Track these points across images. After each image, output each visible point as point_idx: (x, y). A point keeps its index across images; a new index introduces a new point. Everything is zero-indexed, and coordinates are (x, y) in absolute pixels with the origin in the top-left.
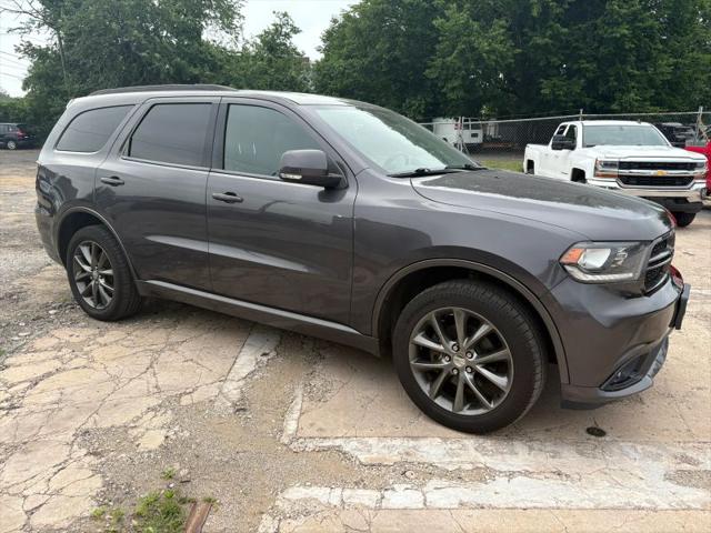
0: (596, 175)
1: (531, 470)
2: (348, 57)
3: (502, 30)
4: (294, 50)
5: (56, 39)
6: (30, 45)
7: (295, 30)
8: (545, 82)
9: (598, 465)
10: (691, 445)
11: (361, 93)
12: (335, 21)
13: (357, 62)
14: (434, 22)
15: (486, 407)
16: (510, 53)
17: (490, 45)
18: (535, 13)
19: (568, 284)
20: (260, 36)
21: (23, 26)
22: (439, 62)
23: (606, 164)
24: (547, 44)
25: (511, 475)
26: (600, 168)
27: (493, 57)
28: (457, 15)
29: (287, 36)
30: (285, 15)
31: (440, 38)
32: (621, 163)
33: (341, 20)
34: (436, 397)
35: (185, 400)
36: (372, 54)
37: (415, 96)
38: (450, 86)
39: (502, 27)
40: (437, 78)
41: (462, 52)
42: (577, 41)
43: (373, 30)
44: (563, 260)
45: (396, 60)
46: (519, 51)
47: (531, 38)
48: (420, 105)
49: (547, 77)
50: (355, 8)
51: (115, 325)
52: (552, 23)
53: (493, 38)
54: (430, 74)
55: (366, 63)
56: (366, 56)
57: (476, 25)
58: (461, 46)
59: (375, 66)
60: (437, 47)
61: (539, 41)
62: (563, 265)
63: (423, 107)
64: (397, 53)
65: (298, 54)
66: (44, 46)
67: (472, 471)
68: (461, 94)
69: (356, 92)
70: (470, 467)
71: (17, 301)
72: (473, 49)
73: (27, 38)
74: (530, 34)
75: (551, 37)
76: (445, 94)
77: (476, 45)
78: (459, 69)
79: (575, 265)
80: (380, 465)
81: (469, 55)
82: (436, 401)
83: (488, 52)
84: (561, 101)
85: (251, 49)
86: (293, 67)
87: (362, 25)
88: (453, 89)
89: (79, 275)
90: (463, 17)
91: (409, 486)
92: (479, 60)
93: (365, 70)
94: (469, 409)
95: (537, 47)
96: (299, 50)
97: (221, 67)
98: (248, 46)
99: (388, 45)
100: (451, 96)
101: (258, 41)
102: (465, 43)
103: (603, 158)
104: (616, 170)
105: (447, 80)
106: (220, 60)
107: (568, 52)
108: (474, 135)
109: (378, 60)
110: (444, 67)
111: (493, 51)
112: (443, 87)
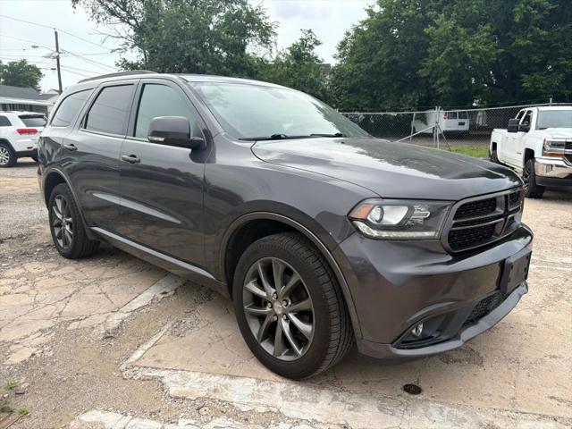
0: (544, 154)
1: (319, 420)
2: (357, 62)
3: (485, 34)
4: (316, 58)
5: (143, 57)
6: (126, 61)
7: (317, 43)
8: (527, 76)
9: (391, 423)
10: (505, 414)
11: (366, 90)
12: (348, 34)
13: (363, 66)
14: (425, 30)
15: (296, 354)
16: (493, 53)
17: (474, 46)
18: (517, 19)
19: (356, 239)
20: (290, 48)
21: (121, 47)
22: (429, 63)
23: (554, 144)
24: (528, 45)
25: (298, 422)
26: (548, 148)
27: (478, 56)
28: (445, 23)
29: (311, 47)
30: (310, 31)
31: (431, 43)
32: (567, 143)
33: (352, 33)
34: (262, 341)
35: (73, 326)
36: (376, 59)
37: (411, 91)
38: (438, 82)
39: (486, 31)
40: (429, 76)
41: (450, 54)
42: (556, 41)
43: (378, 38)
44: (353, 215)
45: (395, 62)
46: (501, 50)
47: (514, 40)
48: (414, 99)
49: (529, 73)
50: (364, 23)
51: (72, 262)
52: (533, 27)
53: (477, 41)
54: (422, 73)
55: (371, 66)
56: (371, 60)
57: (462, 31)
58: (448, 49)
59: (378, 69)
60: (429, 50)
61: (521, 42)
62: (352, 220)
63: (417, 100)
64: (396, 57)
65: (319, 61)
66: (135, 62)
67: (263, 414)
68: (448, 88)
69: (361, 89)
70: (263, 409)
71: (24, 240)
72: (460, 51)
73: (123, 56)
74: (513, 37)
75: (532, 39)
76: (434, 89)
77: (461, 47)
78: (447, 67)
79: (365, 221)
80: (184, 399)
81: (456, 56)
82: (262, 344)
83: (472, 52)
84: (541, 93)
85: (282, 58)
86: (312, 70)
87: (367, 36)
88: (442, 84)
89: (56, 222)
90: (450, 24)
91: (193, 422)
92: (466, 60)
93: (370, 72)
94: (285, 355)
95: (520, 48)
96: (320, 58)
97: (257, 72)
98: (281, 56)
99: (388, 51)
100: (440, 91)
101: (288, 52)
102: (452, 46)
103: (550, 139)
104: (562, 150)
105: (436, 78)
106: (256, 68)
107: (548, 51)
108: (461, 124)
109: (380, 63)
110: (435, 67)
111: (477, 52)
112: (433, 84)
